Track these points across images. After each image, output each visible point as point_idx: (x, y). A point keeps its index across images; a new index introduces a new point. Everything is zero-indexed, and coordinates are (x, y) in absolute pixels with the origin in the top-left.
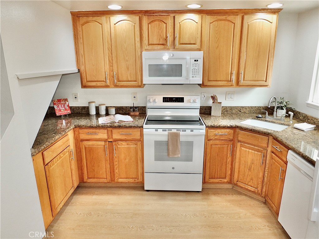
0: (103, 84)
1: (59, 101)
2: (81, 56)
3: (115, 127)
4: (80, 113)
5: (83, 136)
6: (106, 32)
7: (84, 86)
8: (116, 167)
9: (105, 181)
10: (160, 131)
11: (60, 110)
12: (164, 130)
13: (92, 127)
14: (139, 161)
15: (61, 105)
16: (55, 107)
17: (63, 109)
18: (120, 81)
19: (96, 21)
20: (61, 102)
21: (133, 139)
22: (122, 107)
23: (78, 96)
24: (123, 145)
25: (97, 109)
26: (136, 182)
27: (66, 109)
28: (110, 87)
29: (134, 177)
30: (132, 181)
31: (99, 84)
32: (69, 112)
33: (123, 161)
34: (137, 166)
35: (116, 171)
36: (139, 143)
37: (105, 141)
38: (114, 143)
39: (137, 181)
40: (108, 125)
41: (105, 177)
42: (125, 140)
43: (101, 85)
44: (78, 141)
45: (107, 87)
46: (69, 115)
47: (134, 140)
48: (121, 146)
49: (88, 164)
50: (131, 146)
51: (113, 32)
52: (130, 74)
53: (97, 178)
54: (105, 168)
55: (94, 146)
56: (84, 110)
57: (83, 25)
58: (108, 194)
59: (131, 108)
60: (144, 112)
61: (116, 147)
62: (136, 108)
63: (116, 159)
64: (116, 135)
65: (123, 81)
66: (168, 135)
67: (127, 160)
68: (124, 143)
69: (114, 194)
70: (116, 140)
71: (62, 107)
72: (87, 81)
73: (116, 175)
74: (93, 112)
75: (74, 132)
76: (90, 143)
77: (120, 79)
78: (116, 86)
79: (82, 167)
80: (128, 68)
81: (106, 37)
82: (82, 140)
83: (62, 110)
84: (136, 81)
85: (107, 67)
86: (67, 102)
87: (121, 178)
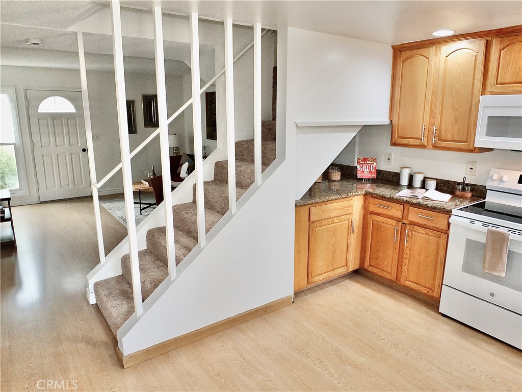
0: (417, 142)
1: (365, 160)
2: (395, 103)
3: (413, 205)
4: (390, 181)
5: (372, 208)
6: (433, 69)
7: (394, 144)
8: (405, 261)
9: (388, 277)
10: (478, 225)
11: (363, 172)
12: (485, 224)
13: (385, 198)
14: (439, 265)
15: (366, 166)
16: (359, 167)
17: (368, 170)
18: (442, 140)
19: (422, 54)
20: (368, 162)
21: (435, 227)
22: (448, 181)
23: (392, 158)
24: (420, 234)
25: (411, 178)
26: (429, 294)
27: (370, 172)
28: (427, 147)
29: (427, 286)
30: (424, 291)
31: (412, 142)
32: (374, 176)
33: (416, 256)
34: (435, 271)
35: (405, 268)
36: (444, 236)
37: (398, 220)
38: (408, 227)
39: (431, 294)
40: (405, 199)
41: (389, 271)
42: (424, 227)
43: (415, 144)
44: (367, 213)
45: (422, 146)
46: (372, 180)
47: (436, 229)
48: (416, 234)
49: (373, 246)
50: (431, 237)
51: (443, 67)
52: (459, 129)
53: (380, 269)
54: (391, 258)
55: (384, 224)
56: (395, 178)
57: (404, 62)
58: (386, 294)
59: (459, 184)
60: (482, 195)
61: (410, 233)
62: (467, 185)
63: (407, 251)
64: (414, 215)
65: (446, 141)
66: (487, 233)
67: (422, 257)
68: (421, 230)
69: (395, 298)
70: (412, 224)
71: (366, 168)
72: (398, 137)
73: (404, 274)
74: (405, 181)
75: (365, 200)
76: (380, 219)
77: (443, 136)
78: (435, 147)
79: (365, 247)
80: (456, 122)
81: (432, 77)
82: (372, 213)
83: (365, 172)
84: (465, 142)
85: (427, 118)
86: (375, 164)
87: (409, 281)
